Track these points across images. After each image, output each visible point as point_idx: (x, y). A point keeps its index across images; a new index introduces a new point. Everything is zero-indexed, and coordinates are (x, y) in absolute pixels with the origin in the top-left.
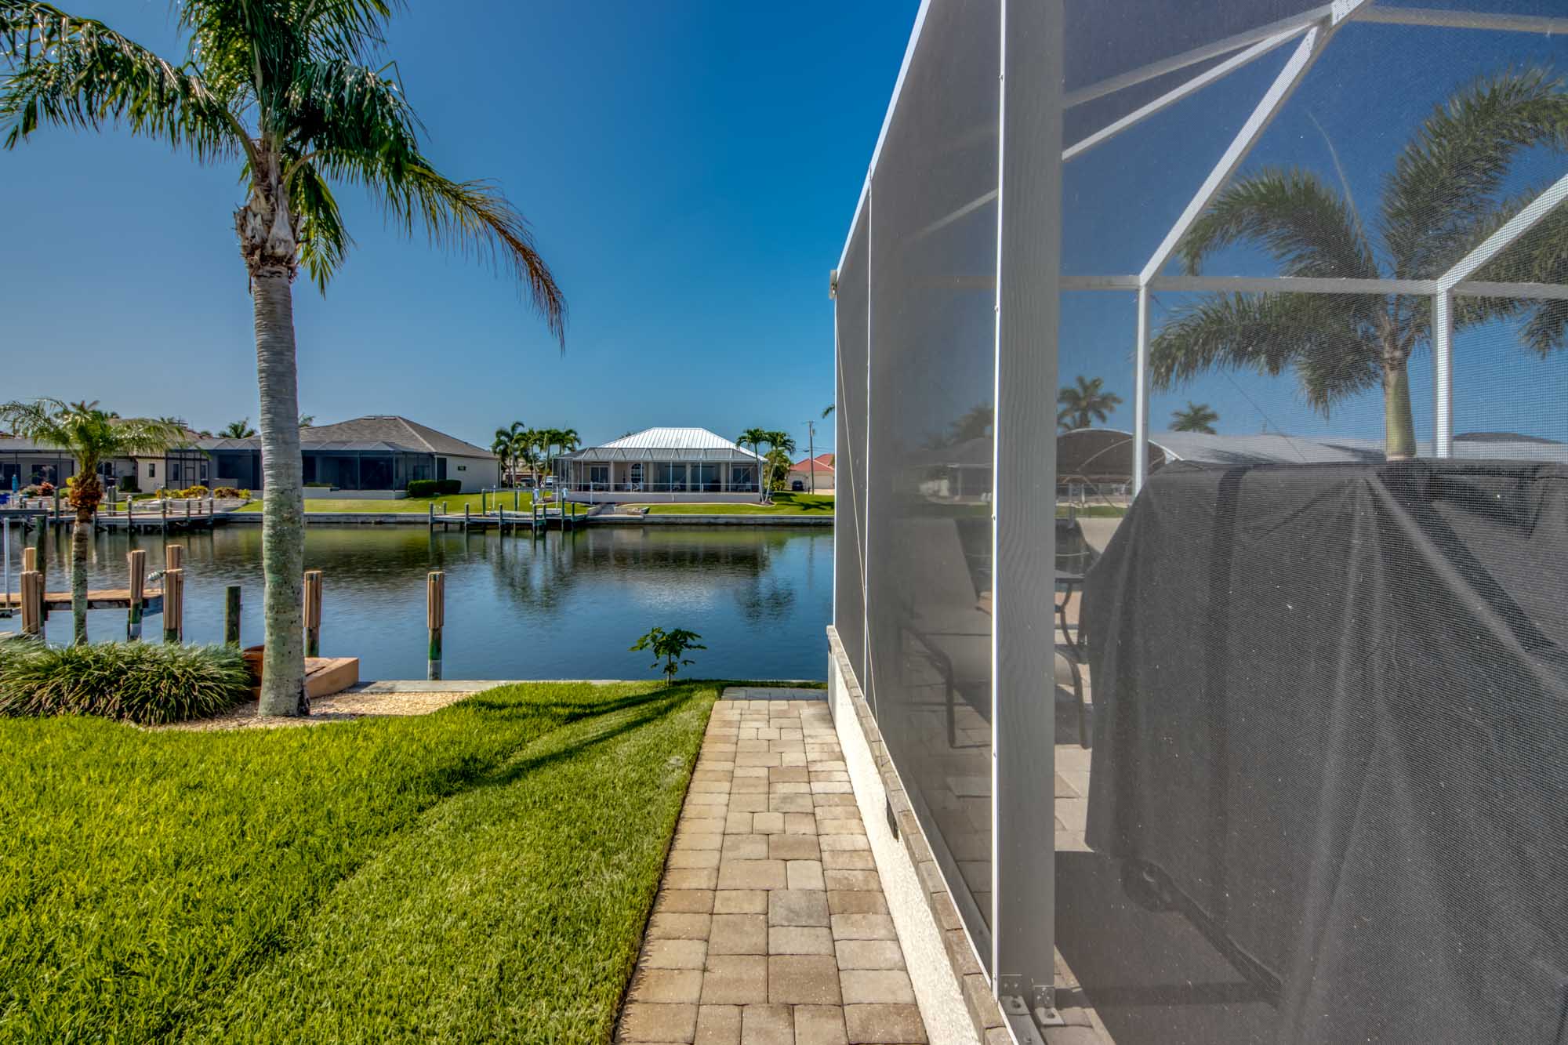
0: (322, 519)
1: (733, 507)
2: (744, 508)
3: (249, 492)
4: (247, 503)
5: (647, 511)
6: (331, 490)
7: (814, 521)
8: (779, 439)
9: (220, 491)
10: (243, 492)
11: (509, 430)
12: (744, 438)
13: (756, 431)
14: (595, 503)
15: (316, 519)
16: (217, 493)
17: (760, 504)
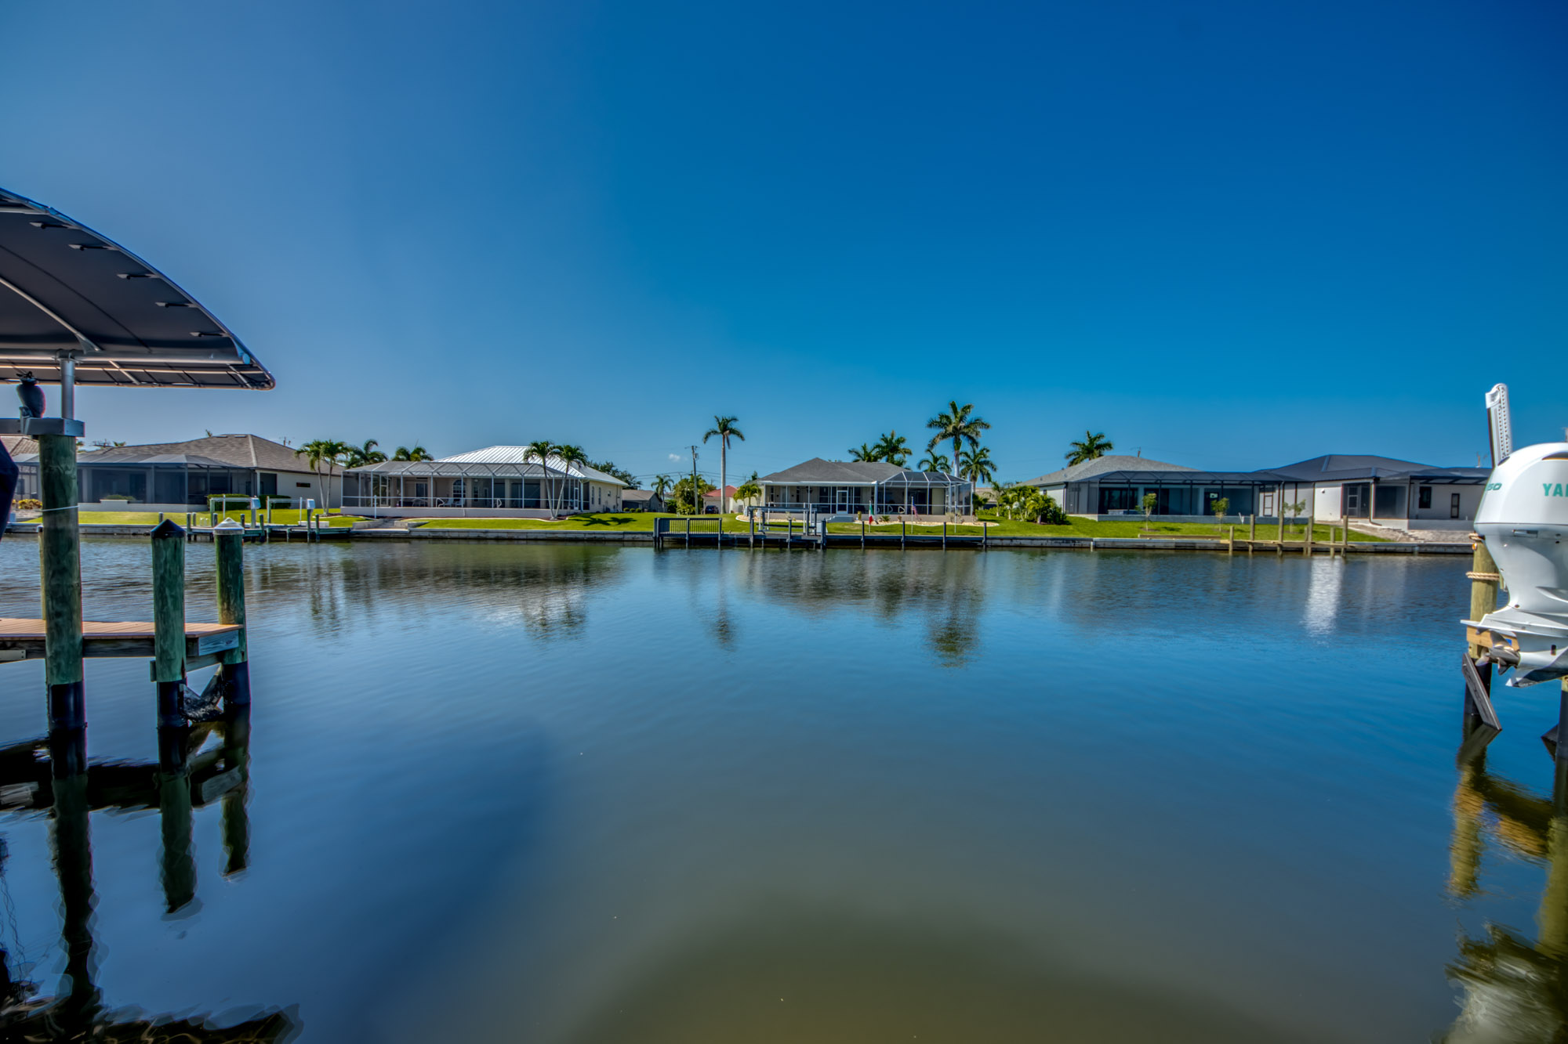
0: (98, 531)
2: (527, 523)
6: (129, 502)
7: (587, 536)
8: (572, 452)
11: (362, 448)
13: (546, 442)
14: (378, 517)
17: (549, 519)
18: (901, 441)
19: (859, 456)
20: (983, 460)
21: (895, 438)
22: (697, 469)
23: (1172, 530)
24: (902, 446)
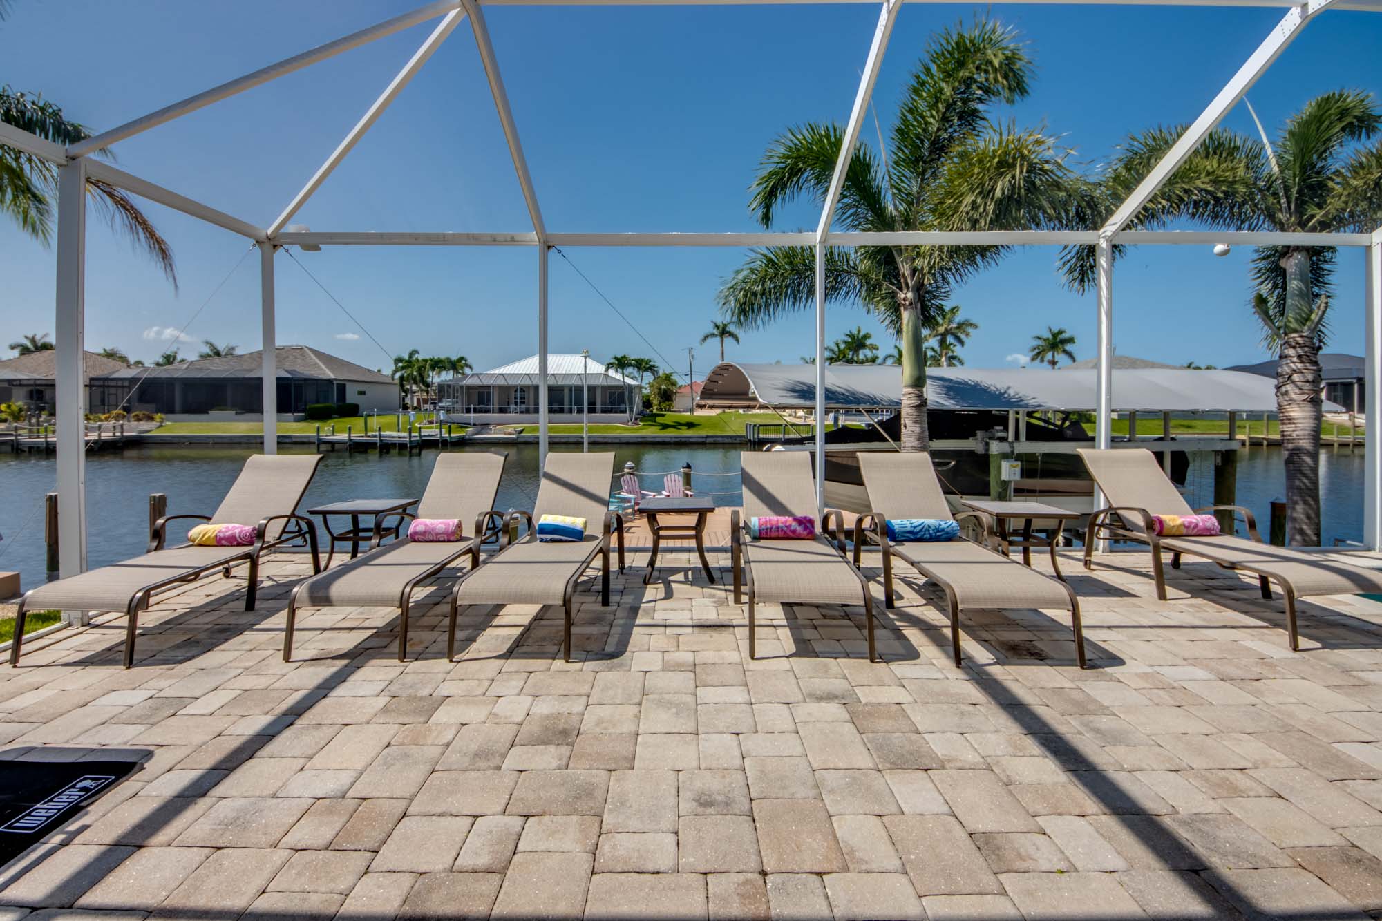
0: (226, 441)
1: (604, 427)
2: (611, 428)
3: (163, 416)
4: (161, 426)
5: (521, 432)
6: (236, 413)
7: (674, 439)
8: (644, 364)
9: (137, 415)
10: (158, 416)
11: (407, 357)
12: (611, 364)
13: (624, 357)
14: (475, 424)
15: (220, 441)
16: (134, 417)
17: (627, 424)
18: (866, 337)
19: (835, 353)
20: (950, 354)
21: (862, 334)
22: (693, 370)
23: (1189, 427)
24: (868, 342)
